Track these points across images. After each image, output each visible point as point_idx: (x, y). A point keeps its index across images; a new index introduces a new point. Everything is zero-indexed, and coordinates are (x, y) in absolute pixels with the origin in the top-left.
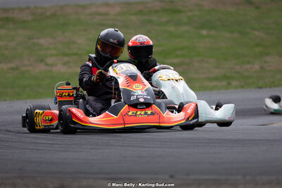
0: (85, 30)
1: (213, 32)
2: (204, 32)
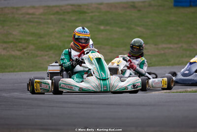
0: (18, 25)
1: (108, 28)
2: (102, 27)
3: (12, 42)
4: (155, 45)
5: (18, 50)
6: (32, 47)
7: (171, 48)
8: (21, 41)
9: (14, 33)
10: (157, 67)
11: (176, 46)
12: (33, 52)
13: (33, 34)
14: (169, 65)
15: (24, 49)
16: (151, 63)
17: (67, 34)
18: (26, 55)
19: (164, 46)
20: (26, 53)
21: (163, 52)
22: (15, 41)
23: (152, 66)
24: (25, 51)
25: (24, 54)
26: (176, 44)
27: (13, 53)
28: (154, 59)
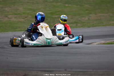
3: (19, 14)
4: (95, 14)
5: (22, 18)
6: (30, 16)
7: (103, 16)
8: (24, 13)
9: (20, 9)
10: (97, 27)
11: (106, 14)
12: (31, 19)
13: (30, 9)
14: (103, 26)
15: (26, 17)
16: (93, 25)
17: (48, 9)
18: (27, 21)
19: (100, 15)
20: (27, 20)
21: (99, 18)
22: (21, 13)
23: (94, 27)
24: (26, 19)
25: (25, 20)
26: (106, 13)
27: (20, 20)
28: (95, 22)
